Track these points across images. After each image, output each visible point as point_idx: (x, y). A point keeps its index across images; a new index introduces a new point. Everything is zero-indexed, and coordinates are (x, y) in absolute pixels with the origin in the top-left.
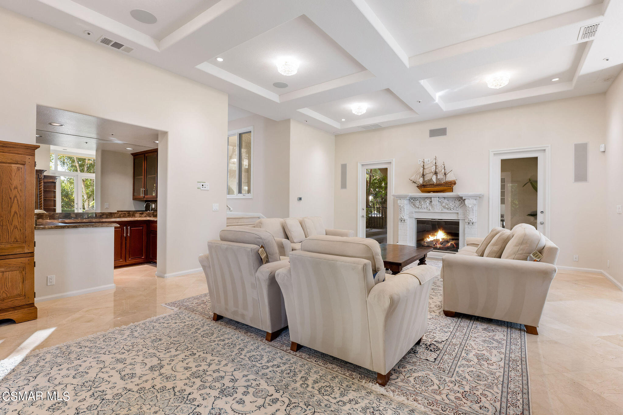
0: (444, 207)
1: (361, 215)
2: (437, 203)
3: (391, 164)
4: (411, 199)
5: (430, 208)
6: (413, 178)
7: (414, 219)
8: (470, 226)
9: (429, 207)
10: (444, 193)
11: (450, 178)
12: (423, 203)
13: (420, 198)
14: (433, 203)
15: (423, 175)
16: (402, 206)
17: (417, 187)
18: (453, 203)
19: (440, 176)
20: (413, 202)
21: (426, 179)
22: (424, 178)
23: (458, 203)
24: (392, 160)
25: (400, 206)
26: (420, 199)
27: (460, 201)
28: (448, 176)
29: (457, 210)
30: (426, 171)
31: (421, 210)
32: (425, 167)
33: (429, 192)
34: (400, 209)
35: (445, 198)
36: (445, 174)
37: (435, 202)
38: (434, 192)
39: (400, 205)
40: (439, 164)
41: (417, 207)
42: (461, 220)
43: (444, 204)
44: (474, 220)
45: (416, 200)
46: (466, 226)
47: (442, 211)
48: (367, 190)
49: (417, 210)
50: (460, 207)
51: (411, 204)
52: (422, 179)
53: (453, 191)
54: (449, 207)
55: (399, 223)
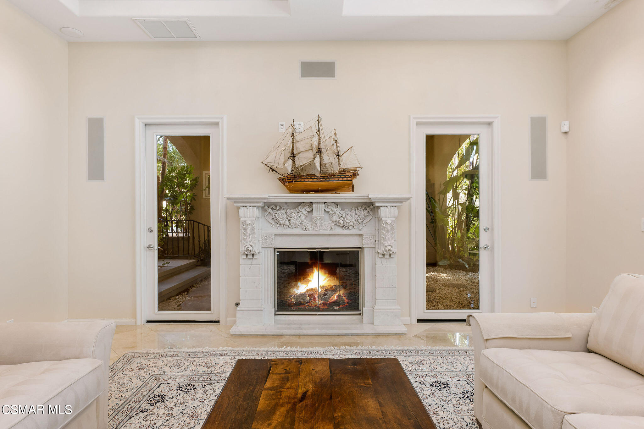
0: (336, 223)
1: (146, 245)
2: (322, 214)
3: (219, 127)
4: (266, 207)
5: (309, 226)
6: (270, 160)
7: (272, 250)
8: (384, 261)
9: (305, 224)
10: (336, 193)
11: (347, 163)
12: (293, 215)
13: (286, 203)
14: (315, 214)
15: (293, 156)
16: (248, 222)
17: (280, 179)
18: (354, 214)
19: (329, 158)
20: (272, 212)
21: (298, 164)
22: (294, 162)
23: (361, 213)
24: (222, 118)
25: (245, 221)
26: (286, 206)
27: (366, 211)
28: (343, 158)
29: (361, 228)
30: (300, 147)
31: (289, 231)
32: (297, 138)
33: (307, 191)
34: (245, 229)
35: (337, 204)
36: (338, 155)
37: (319, 212)
38: (317, 191)
39: (245, 219)
40: (327, 134)
41: (281, 224)
42: (368, 249)
43: (335, 218)
44: (394, 249)
45: (278, 208)
46: (378, 261)
47: (331, 232)
48: (158, 188)
49: (281, 230)
50: (364, 222)
51: (267, 218)
52: (290, 161)
53: (353, 191)
54: (347, 222)
55: (242, 261)
